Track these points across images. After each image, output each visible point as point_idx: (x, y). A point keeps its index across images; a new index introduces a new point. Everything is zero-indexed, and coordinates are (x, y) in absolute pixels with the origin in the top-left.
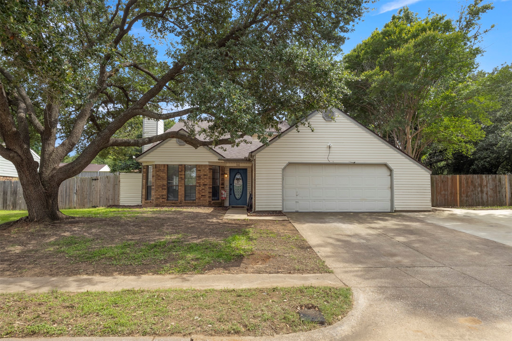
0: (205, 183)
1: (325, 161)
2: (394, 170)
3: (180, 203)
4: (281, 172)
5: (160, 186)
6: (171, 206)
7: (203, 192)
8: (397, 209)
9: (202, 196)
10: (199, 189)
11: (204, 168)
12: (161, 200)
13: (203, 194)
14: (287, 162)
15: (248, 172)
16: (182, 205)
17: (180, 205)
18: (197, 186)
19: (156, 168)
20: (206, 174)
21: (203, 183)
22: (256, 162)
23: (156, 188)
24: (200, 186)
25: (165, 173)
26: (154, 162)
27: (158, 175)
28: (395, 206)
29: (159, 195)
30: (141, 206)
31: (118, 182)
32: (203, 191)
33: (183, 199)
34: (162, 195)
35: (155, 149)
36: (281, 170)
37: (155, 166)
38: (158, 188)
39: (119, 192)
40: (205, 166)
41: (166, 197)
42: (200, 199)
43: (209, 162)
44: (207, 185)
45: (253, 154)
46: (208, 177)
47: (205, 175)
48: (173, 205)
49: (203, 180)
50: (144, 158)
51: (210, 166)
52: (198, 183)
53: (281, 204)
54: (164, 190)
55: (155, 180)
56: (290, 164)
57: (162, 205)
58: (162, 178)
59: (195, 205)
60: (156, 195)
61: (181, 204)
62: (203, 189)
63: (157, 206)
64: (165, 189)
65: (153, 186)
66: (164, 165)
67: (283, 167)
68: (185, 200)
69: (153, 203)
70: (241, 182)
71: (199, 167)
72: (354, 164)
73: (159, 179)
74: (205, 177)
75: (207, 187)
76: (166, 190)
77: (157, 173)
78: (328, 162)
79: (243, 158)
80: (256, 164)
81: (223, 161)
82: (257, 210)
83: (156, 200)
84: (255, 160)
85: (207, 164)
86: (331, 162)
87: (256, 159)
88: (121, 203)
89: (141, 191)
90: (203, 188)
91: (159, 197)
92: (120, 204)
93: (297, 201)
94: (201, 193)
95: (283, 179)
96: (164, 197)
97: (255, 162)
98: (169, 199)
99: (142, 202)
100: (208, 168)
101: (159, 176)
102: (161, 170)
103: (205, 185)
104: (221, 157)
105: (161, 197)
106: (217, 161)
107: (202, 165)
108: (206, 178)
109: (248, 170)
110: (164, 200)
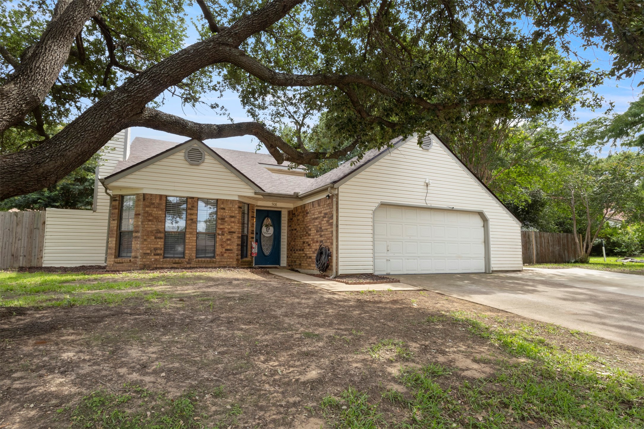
0: (233, 230)
1: (422, 203)
2: (490, 220)
3: (188, 263)
4: (371, 216)
5: (152, 232)
6: (172, 268)
7: (228, 245)
8: (495, 269)
9: (227, 250)
10: (221, 240)
11: (231, 206)
12: (153, 258)
13: (229, 247)
14: (379, 201)
15: (282, 216)
16: (192, 265)
17: (188, 266)
18: (219, 234)
19: (144, 199)
20: (233, 214)
21: (229, 229)
22: (340, 198)
23: (143, 236)
24: (223, 235)
25: (162, 210)
26: (142, 189)
27: (147, 212)
28: (492, 266)
29: (149, 249)
30: (104, 268)
31: (40, 225)
32: (229, 242)
33: (194, 255)
34: (156, 249)
35: (145, 167)
36: (371, 212)
37: (142, 197)
38: (148, 236)
39: (42, 243)
40: (232, 202)
41: (162, 252)
42: (222, 255)
43: (239, 196)
44: (234, 233)
45: (336, 186)
46: (236, 220)
47: (232, 217)
48: (175, 266)
49: (229, 225)
50: (122, 180)
51: (240, 202)
52: (221, 229)
53: (372, 263)
54: (158, 240)
55: (142, 222)
56: (384, 205)
57: (155, 266)
58: (155, 218)
59: (214, 265)
60: (142, 248)
61: (190, 263)
62: (228, 240)
63: (144, 267)
64: (160, 238)
65: (137, 232)
66: (161, 196)
67: (374, 208)
68: (197, 258)
69: (136, 263)
70: (271, 230)
71: (223, 203)
72: (452, 210)
73: (150, 221)
74: (233, 219)
75: (235, 236)
76: (163, 240)
77: (147, 209)
78: (426, 205)
79: (292, 193)
80: (340, 202)
81: (261, 197)
82: (340, 272)
83: (143, 258)
84: (337, 195)
85: (237, 198)
86: (429, 205)
87: (340, 194)
88: (45, 262)
89: (105, 241)
90: (229, 237)
91: (149, 252)
92: (43, 266)
93: (388, 258)
94: (225, 245)
95: (373, 226)
96: (159, 252)
97: (337, 199)
98: (166, 255)
99: (105, 262)
100: (236, 206)
101: (150, 215)
102: (153, 204)
103: (231, 233)
104: (258, 190)
105: (154, 252)
106: (253, 195)
107: (227, 201)
108: (234, 222)
109: (282, 213)
110: (158, 257)
